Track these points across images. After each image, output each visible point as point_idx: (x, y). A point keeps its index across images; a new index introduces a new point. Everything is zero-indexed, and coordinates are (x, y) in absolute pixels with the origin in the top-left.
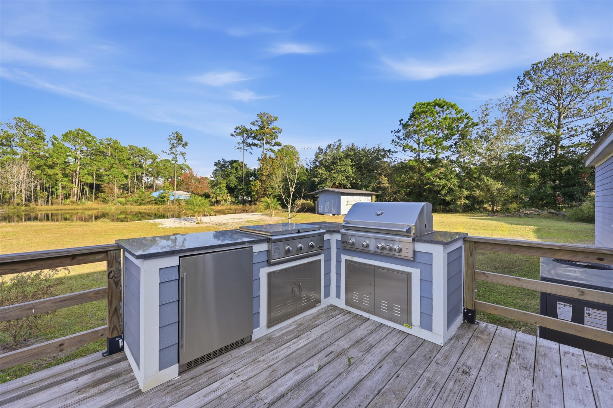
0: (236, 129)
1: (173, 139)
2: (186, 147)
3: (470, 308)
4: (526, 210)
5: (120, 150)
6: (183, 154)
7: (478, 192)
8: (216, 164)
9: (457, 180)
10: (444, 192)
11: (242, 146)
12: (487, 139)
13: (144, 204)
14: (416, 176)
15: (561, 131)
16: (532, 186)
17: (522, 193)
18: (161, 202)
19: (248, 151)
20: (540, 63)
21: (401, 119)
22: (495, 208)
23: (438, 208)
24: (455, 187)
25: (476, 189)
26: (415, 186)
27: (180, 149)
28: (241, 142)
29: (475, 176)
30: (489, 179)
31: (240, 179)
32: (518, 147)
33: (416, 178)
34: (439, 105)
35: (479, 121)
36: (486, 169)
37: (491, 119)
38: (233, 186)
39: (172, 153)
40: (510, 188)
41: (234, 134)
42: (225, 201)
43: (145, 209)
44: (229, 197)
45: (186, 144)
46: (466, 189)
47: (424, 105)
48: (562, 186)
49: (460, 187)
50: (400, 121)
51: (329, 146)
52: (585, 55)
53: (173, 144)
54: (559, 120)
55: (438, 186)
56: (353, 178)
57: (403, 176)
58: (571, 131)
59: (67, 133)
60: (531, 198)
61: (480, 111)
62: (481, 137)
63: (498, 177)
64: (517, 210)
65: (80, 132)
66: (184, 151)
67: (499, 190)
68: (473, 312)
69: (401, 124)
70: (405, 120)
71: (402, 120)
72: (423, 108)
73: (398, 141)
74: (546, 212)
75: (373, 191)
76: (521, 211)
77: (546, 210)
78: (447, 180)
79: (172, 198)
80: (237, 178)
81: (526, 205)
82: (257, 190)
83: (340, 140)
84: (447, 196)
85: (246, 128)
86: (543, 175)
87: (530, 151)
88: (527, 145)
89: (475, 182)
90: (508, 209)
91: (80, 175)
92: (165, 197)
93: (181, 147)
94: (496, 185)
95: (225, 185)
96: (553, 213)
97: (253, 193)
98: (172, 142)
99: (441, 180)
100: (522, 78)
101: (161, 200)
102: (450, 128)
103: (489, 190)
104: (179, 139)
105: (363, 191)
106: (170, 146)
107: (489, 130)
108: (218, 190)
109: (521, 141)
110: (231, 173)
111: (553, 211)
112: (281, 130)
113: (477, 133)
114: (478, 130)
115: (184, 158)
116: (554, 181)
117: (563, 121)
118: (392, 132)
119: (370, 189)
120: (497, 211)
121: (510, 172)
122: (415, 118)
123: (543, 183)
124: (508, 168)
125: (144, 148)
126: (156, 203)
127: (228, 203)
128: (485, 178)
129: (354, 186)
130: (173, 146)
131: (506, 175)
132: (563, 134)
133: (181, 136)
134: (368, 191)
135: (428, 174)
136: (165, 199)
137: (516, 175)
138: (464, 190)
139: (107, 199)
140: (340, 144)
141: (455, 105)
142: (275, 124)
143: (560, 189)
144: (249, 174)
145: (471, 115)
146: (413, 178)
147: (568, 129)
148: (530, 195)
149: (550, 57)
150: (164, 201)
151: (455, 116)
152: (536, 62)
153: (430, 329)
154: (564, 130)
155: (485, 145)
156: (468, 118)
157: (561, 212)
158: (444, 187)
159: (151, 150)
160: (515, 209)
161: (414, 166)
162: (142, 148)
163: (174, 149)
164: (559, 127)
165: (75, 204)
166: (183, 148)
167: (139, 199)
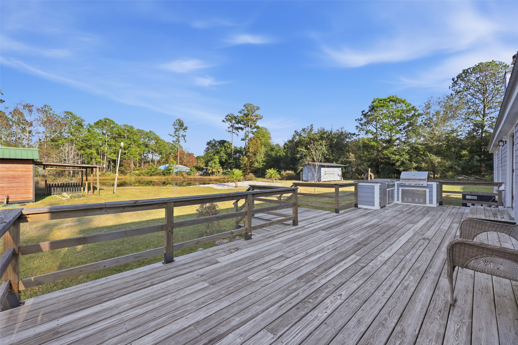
0: (227, 116)
1: (176, 125)
2: (186, 130)
3: (441, 201)
4: (459, 176)
5: (135, 133)
6: (184, 136)
7: (423, 164)
8: (209, 143)
9: (408, 156)
10: (398, 164)
11: (231, 129)
12: (429, 125)
13: (154, 175)
14: (375, 153)
15: (486, 119)
16: (463, 159)
17: (456, 165)
18: (168, 173)
19: (236, 133)
20: (470, 68)
21: (362, 111)
22: (436, 176)
23: (393, 176)
24: (406, 161)
25: (422, 162)
26: (374, 160)
27: (181, 132)
28: (230, 126)
29: (421, 152)
30: (432, 155)
31: (229, 155)
32: (453, 131)
33: (375, 154)
34: (393, 101)
35: (423, 112)
36: (429, 148)
37: (432, 111)
38: (224, 160)
39: (176, 135)
40: (447, 161)
41: (225, 120)
42: (219, 172)
43: (157, 179)
44: (222, 169)
45: (186, 128)
46: (414, 162)
47: (381, 100)
48: (485, 160)
49: (410, 161)
50: (362, 112)
51: (304, 130)
52: (504, 63)
53: (176, 129)
54: (484, 111)
55: (393, 160)
56: (327, 154)
57: (366, 153)
58: (492, 119)
59: (98, 122)
60: (463, 168)
61: (424, 106)
62: (425, 124)
63: (438, 153)
64: (452, 177)
65: (107, 121)
66: (184, 134)
67: (439, 163)
68: (442, 202)
69: (363, 114)
70: (366, 111)
71: (364, 111)
72: (381, 103)
73: (361, 127)
74: (473, 178)
75: (341, 164)
76: (455, 177)
77: (473, 177)
78: (400, 156)
79: (175, 170)
80: (226, 155)
81: (459, 174)
82: (245, 164)
83: (312, 125)
84: (401, 167)
85: (234, 116)
86: (471, 152)
87: (461, 135)
88: (459, 129)
89: (421, 157)
90: (446, 176)
91: (108, 154)
92: (171, 169)
93: (181, 130)
94: (437, 159)
95: (218, 160)
96: (478, 179)
97: (241, 166)
98: (176, 127)
99: (396, 156)
100: (456, 79)
101: (167, 172)
102: (401, 117)
103: (432, 163)
104: (181, 124)
105: (334, 164)
106: (175, 130)
107: (431, 119)
108: (213, 164)
109: (455, 127)
110: (221, 150)
111: (478, 177)
112: (262, 116)
113: (422, 121)
114: (423, 119)
115: (184, 139)
116: (480, 156)
117: (487, 111)
118: (356, 120)
119: (339, 162)
120: (437, 178)
121: (447, 150)
122: (375, 111)
123: (472, 158)
124: (446, 147)
125: (150, 132)
126: (164, 175)
127: (220, 174)
128: (428, 154)
129: (327, 160)
130: (177, 130)
131: (444, 152)
132: (486, 121)
133: (183, 123)
134: (338, 164)
135: (385, 152)
136: (171, 171)
137: (452, 151)
138: (413, 163)
139: (126, 171)
140: (312, 128)
141: (405, 100)
142: (257, 112)
143: (484, 162)
144: (236, 151)
145: (417, 108)
146: (373, 154)
147: (490, 118)
148: (462, 166)
149: (477, 64)
150: (170, 173)
151: (405, 108)
152: (466, 68)
153: (432, 203)
154: (487, 119)
155: (428, 130)
156: (415, 110)
157: (484, 178)
158: (398, 161)
159: (155, 133)
160: (451, 176)
161: (374, 145)
162: (148, 131)
163: (177, 133)
164: (484, 116)
165: (105, 176)
166: (183, 131)
167: (150, 171)
